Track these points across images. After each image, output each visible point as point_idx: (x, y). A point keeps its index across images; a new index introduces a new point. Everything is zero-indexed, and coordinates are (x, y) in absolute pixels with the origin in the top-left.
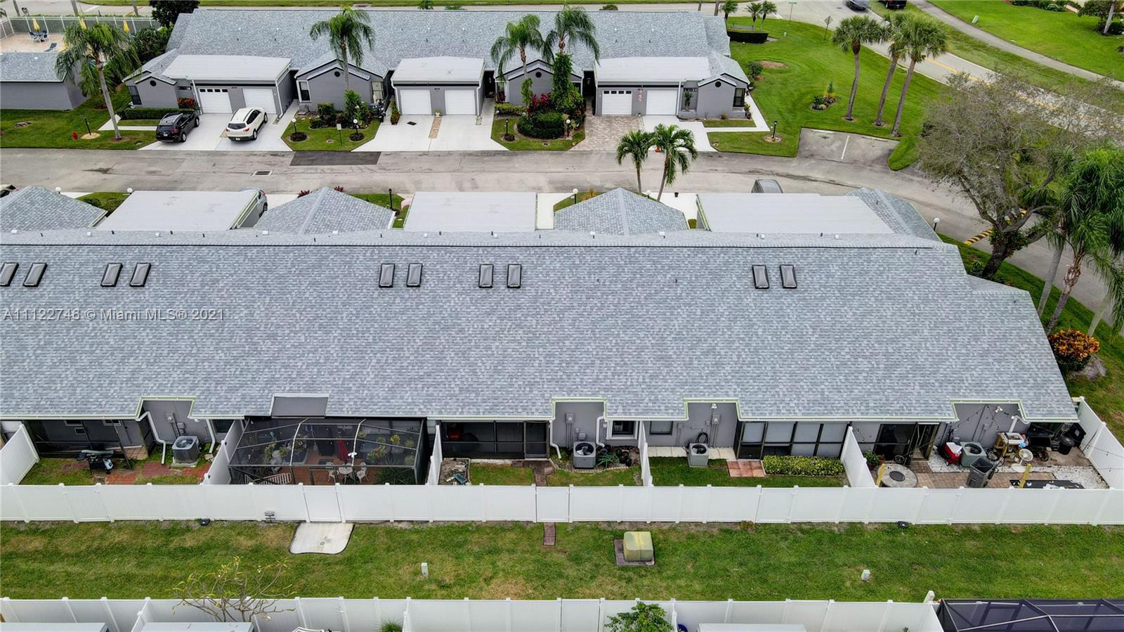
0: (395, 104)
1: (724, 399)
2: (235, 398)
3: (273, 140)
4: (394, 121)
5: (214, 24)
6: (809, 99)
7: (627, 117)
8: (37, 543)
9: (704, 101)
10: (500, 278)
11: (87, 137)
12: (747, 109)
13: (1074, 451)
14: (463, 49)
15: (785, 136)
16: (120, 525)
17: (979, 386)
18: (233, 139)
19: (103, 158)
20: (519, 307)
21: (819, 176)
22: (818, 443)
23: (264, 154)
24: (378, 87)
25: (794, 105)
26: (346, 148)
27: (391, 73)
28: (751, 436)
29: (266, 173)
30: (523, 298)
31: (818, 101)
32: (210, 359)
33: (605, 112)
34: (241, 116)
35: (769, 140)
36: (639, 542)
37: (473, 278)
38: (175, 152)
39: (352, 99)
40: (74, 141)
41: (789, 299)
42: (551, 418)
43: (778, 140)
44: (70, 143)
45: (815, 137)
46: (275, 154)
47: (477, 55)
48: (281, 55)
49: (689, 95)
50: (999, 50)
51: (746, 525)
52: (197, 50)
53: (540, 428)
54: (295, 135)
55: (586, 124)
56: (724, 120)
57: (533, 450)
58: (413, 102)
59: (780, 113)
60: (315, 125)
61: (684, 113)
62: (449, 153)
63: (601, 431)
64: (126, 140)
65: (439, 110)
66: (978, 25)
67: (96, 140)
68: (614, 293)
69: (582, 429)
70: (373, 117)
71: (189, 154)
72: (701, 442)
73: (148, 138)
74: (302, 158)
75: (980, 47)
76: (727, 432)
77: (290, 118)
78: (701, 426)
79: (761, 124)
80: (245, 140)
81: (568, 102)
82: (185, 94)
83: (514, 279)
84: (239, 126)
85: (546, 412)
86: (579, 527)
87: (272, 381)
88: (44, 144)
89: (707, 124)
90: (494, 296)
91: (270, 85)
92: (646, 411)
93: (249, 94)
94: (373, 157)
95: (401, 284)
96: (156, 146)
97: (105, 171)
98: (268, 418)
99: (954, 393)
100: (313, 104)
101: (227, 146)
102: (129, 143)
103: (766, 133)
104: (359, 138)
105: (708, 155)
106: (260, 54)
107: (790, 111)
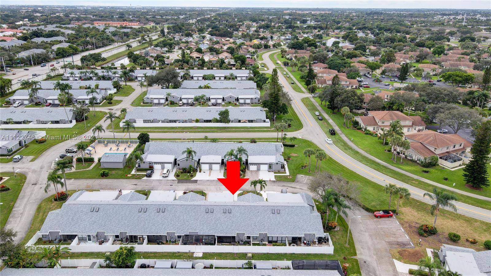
0: (200, 167)
1: (265, 233)
2: (182, 232)
3: (172, 177)
4: (200, 172)
5: (156, 146)
6: (301, 166)
7: (256, 171)
8: (153, 255)
9: (274, 167)
10: (227, 211)
11: (129, 175)
12: (285, 169)
13: (327, 242)
14: (216, 153)
15: (293, 176)
16: (165, 252)
17: (309, 231)
18: (163, 177)
19: (134, 181)
20: (230, 216)
21: (298, 187)
22: (282, 240)
23: (171, 180)
24: (196, 163)
25: (297, 167)
26: (190, 179)
27: (199, 160)
28: (270, 239)
29: (172, 185)
30: (231, 215)
31: (302, 167)
32: (177, 225)
33: (250, 170)
34: (165, 171)
35: (289, 177)
36: (250, 255)
37: (222, 211)
38: (150, 180)
39: (191, 167)
40: (126, 177)
41: (278, 215)
42: (236, 235)
43: (291, 177)
44: (125, 177)
45: (300, 176)
46: (173, 180)
47: (220, 155)
48: (173, 155)
49: (270, 166)
50: (354, 149)
51: (268, 253)
52: (152, 153)
53: (234, 237)
54: (177, 176)
55: (246, 173)
56: (279, 172)
57: (233, 242)
58: (205, 167)
59: (293, 170)
60: (182, 173)
61: (269, 170)
62: (214, 180)
63: (245, 239)
64: (138, 176)
65: (211, 169)
66: (352, 141)
67: (131, 176)
68: (247, 214)
69: (241, 238)
70: (195, 171)
71: (153, 180)
72: (262, 240)
73: (143, 176)
74: (180, 181)
75: (351, 149)
76: (266, 239)
77: (175, 170)
78: (262, 238)
79: (288, 173)
80: (166, 177)
81: (242, 168)
82: (151, 165)
83: (230, 211)
84: (165, 174)
85: (235, 234)
86: (240, 253)
87: (188, 229)
88: (120, 178)
89: (275, 173)
90: (226, 215)
91: (171, 163)
92: (252, 235)
93: (166, 165)
94: (196, 181)
95: (210, 212)
96: (145, 178)
97: (136, 185)
98: (188, 235)
99: (304, 232)
100: (181, 166)
101: (161, 178)
102: (139, 177)
103: (288, 176)
104: (192, 176)
105: (274, 181)
106: (167, 154)
107: (295, 169)
